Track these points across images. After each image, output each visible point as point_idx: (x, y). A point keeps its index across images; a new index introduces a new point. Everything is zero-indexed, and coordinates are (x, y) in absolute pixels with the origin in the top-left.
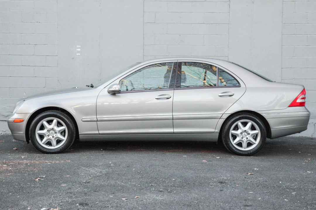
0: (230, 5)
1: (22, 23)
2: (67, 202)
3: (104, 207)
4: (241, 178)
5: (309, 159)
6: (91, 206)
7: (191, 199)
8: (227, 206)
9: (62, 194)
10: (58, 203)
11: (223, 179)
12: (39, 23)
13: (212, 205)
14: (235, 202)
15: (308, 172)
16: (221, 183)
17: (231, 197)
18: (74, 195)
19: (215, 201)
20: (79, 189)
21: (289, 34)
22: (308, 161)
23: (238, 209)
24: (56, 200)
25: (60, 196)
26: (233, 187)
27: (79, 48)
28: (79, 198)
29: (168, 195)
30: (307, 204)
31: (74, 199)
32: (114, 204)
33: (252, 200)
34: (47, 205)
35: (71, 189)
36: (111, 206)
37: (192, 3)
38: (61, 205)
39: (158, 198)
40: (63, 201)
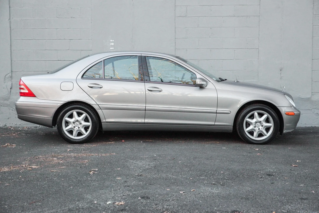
1: (58, 18)
2: (129, 195)
3: (166, 200)
4: (287, 170)
6: (152, 199)
7: (246, 192)
8: (284, 199)
9: (121, 187)
10: (120, 196)
11: (270, 171)
12: (74, 18)
13: (269, 198)
14: (290, 195)
16: (269, 175)
17: (284, 190)
18: (132, 188)
19: (271, 194)
20: (134, 182)
24: (117, 193)
26: (283, 180)
27: (112, 42)
28: (139, 192)
29: (222, 188)
31: (134, 192)
32: (174, 198)
33: (306, 193)
34: (111, 199)
35: (126, 182)
36: (172, 200)
39: (213, 191)
40: (124, 194)
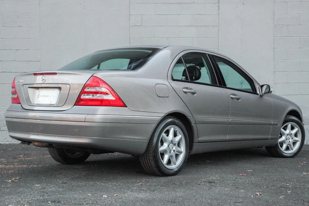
0: (219, 7)
1: (3, 27)
2: (38, 199)
3: (78, 204)
4: (232, 178)
5: (305, 163)
6: (63, 203)
7: (176, 196)
8: (215, 202)
9: (34, 193)
10: (27, 201)
11: (212, 179)
12: (21, 27)
13: (199, 201)
14: (225, 199)
15: (304, 173)
16: (210, 182)
17: (220, 194)
18: (47, 193)
19: (203, 198)
20: (54, 188)
21: (282, 37)
22: (304, 165)
23: (227, 205)
24: (25, 198)
25: (31, 194)
26: (223, 187)
28: (52, 197)
29: (150, 193)
30: (304, 201)
31: (46, 197)
32: (90, 202)
33: (243, 197)
34: (15, 203)
35: (44, 188)
36: (86, 203)
37: (180, 5)
38: (30, 203)
39: (139, 196)
40: (33, 199)
